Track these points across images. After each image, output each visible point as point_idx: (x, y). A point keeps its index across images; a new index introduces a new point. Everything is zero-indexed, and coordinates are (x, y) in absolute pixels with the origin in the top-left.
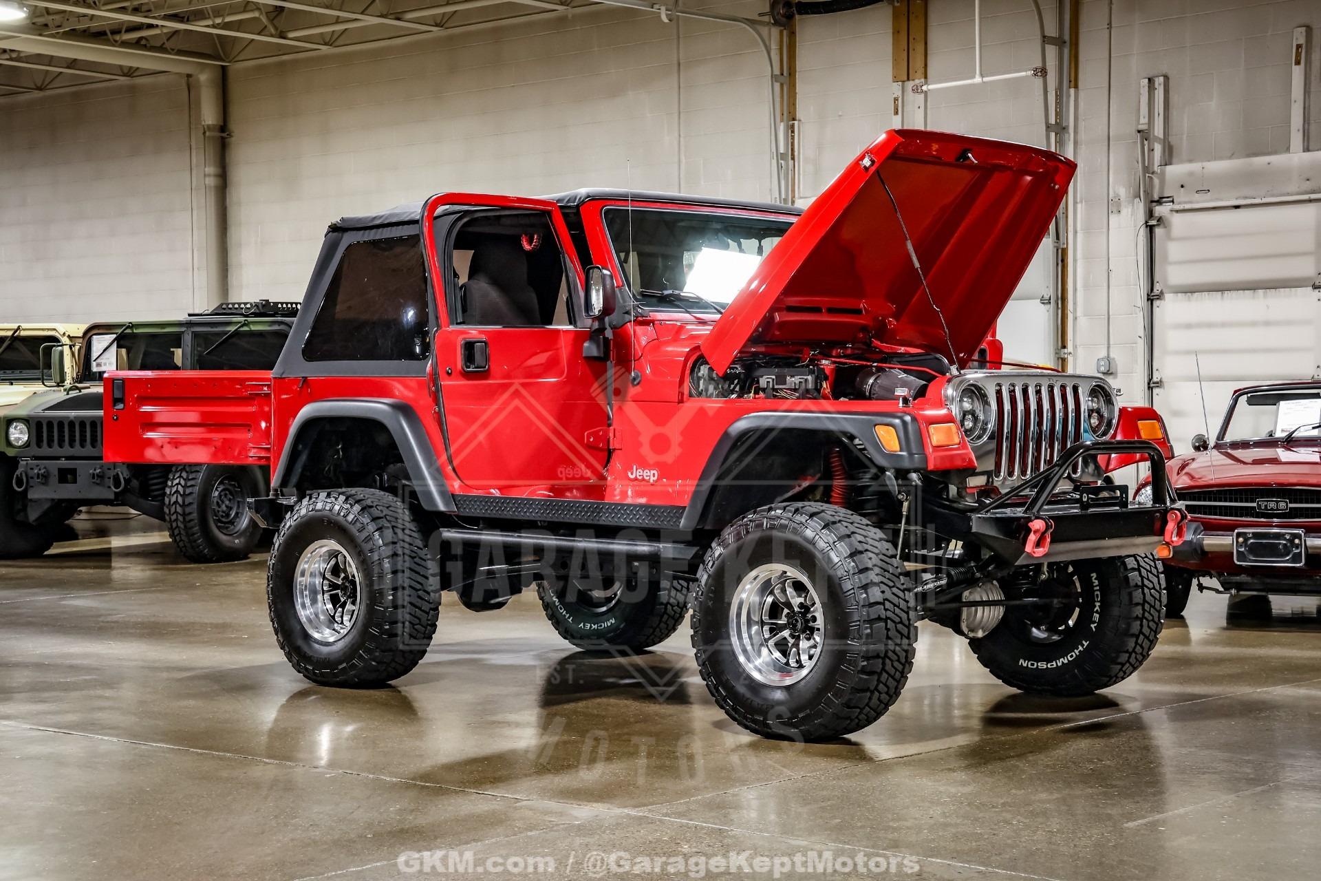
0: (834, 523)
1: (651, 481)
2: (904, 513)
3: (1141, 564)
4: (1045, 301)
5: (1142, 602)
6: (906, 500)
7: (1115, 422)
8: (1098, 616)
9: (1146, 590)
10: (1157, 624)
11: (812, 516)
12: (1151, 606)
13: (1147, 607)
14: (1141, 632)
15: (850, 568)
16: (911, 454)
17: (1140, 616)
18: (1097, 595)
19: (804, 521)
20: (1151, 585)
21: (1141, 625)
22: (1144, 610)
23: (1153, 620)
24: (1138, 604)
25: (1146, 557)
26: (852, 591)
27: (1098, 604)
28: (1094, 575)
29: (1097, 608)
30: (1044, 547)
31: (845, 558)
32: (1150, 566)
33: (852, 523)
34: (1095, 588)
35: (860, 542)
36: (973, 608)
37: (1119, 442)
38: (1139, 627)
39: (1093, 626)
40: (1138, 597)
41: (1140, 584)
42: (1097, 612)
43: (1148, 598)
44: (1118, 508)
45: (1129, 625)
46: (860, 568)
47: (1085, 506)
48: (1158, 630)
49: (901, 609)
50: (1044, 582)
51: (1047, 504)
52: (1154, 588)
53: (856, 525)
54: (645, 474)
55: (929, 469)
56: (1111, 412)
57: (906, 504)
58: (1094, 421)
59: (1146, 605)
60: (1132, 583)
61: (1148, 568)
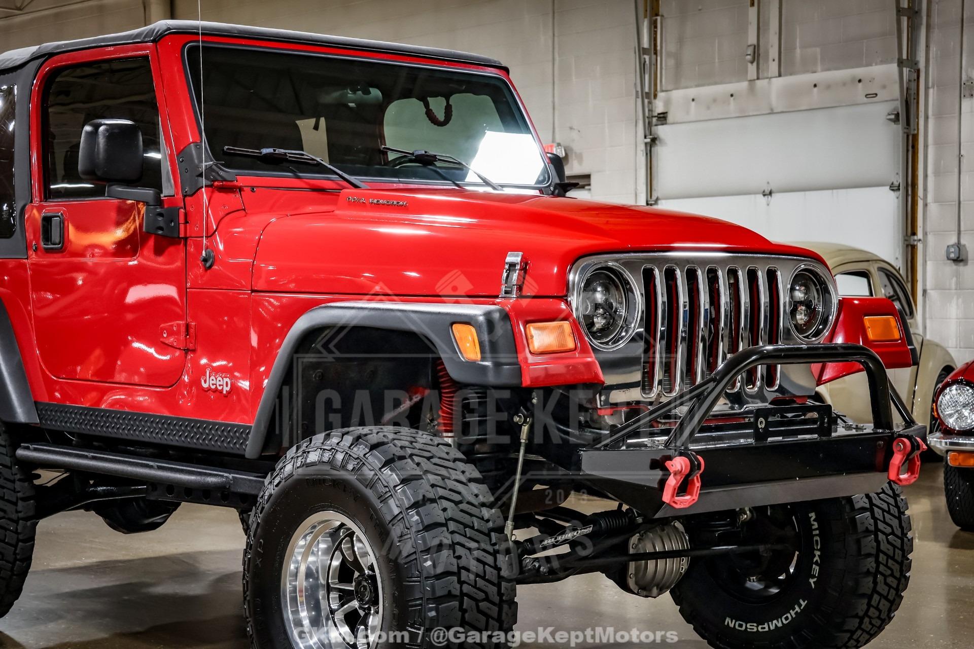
0: (402, 458)
1: (225, 392)
2: (523, 441)
3: (874, 501)
4: (894, 188)
5: (874, 552)
6: (525, 422)
7: (832, 318)
8: (817, 568)
9: (881, 537)
10: (899, 580)
11: (374, 447)
12: (888, 556)
13: (882, 558)
14: (875, 590)
15: (413, 524)
16: (498, 365)
17: (873, 570)
18: (817, 541)
19: (362, 455)
20: (889, 530)
21: (875, 582)
22: (878, 563)
23: (892, 575)
24: (869, 555)
25: (884, 492)
26: (413, 557)
27: (818, 553)
28: (813, 515)
29: (816, 558)
30: (691, 494)
31: (407, 509)
32: (888, 504)
33: (429, 459)
34: (814, 533)
35: (433, 486)
36: (643, 562)
37: (835, 348)
38: (871, 585)
39: (812, 581)
40: (869, 543)
41: (872, 528)
42: (816, 563)
43: (884, 546)
44: (816, 436)
45: (857, 583)
46: (426, 524)
47: (760, 436)
48: (901, 587)
49: (488, 581)
50: (745, 523)
51: (700, 432)
52: (893, 533)
53: (435, 460)
54: (218, 383)
55: (524, 385)
56: (827, 303)
57: (525, 429)
58: (801, 318)
59: (881, 555)
60: (860, 528)
61: (885, 506)
